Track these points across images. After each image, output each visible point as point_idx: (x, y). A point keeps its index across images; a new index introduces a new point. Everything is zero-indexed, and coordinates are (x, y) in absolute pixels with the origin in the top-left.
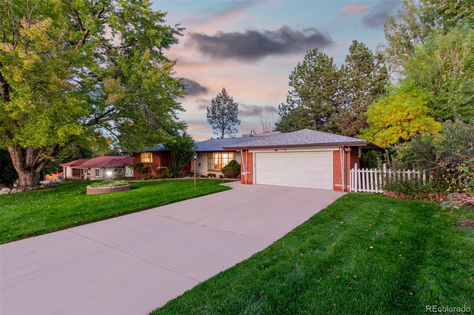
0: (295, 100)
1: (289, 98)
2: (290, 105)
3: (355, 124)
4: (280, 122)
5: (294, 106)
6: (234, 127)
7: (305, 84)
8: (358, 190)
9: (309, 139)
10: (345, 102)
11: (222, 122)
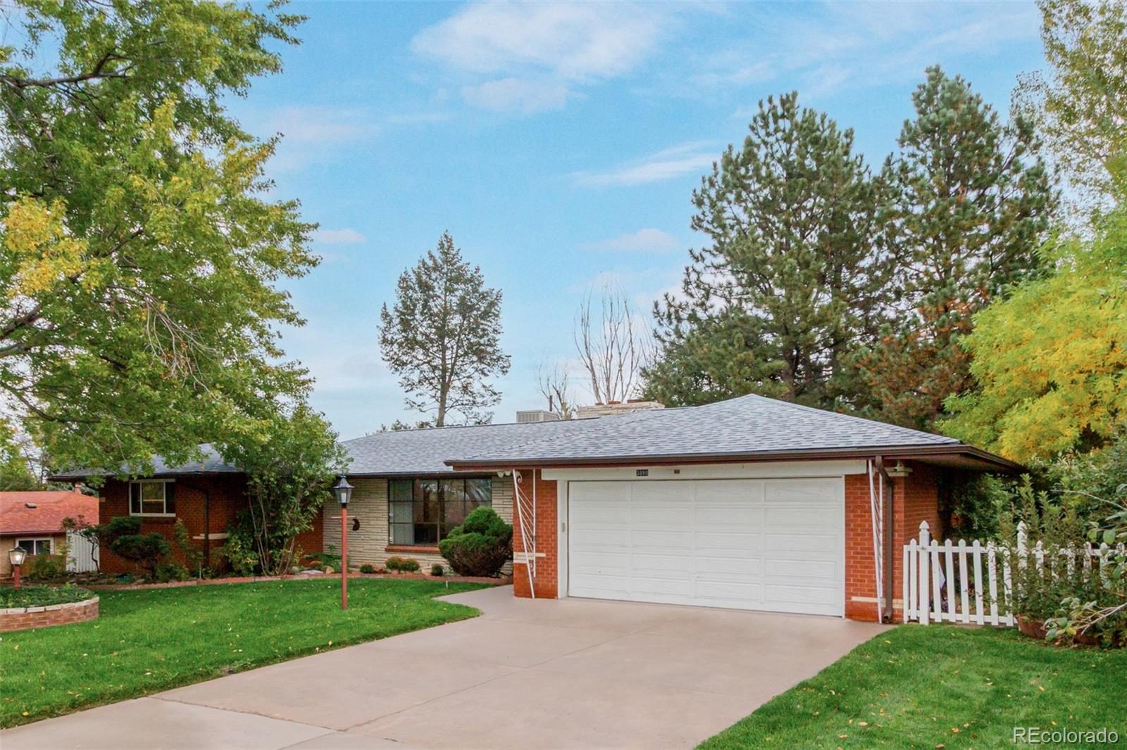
0: (715, 285)
1: (693, 277)
2: (694, 301)
3: (933, 375)
4: (660, 364)
5: (712, 307)
6: (486, 381)
7: (750, 224)
8: (933, 615)
9: (759, 432)
10: (898, 294)
11: (438, 362)
